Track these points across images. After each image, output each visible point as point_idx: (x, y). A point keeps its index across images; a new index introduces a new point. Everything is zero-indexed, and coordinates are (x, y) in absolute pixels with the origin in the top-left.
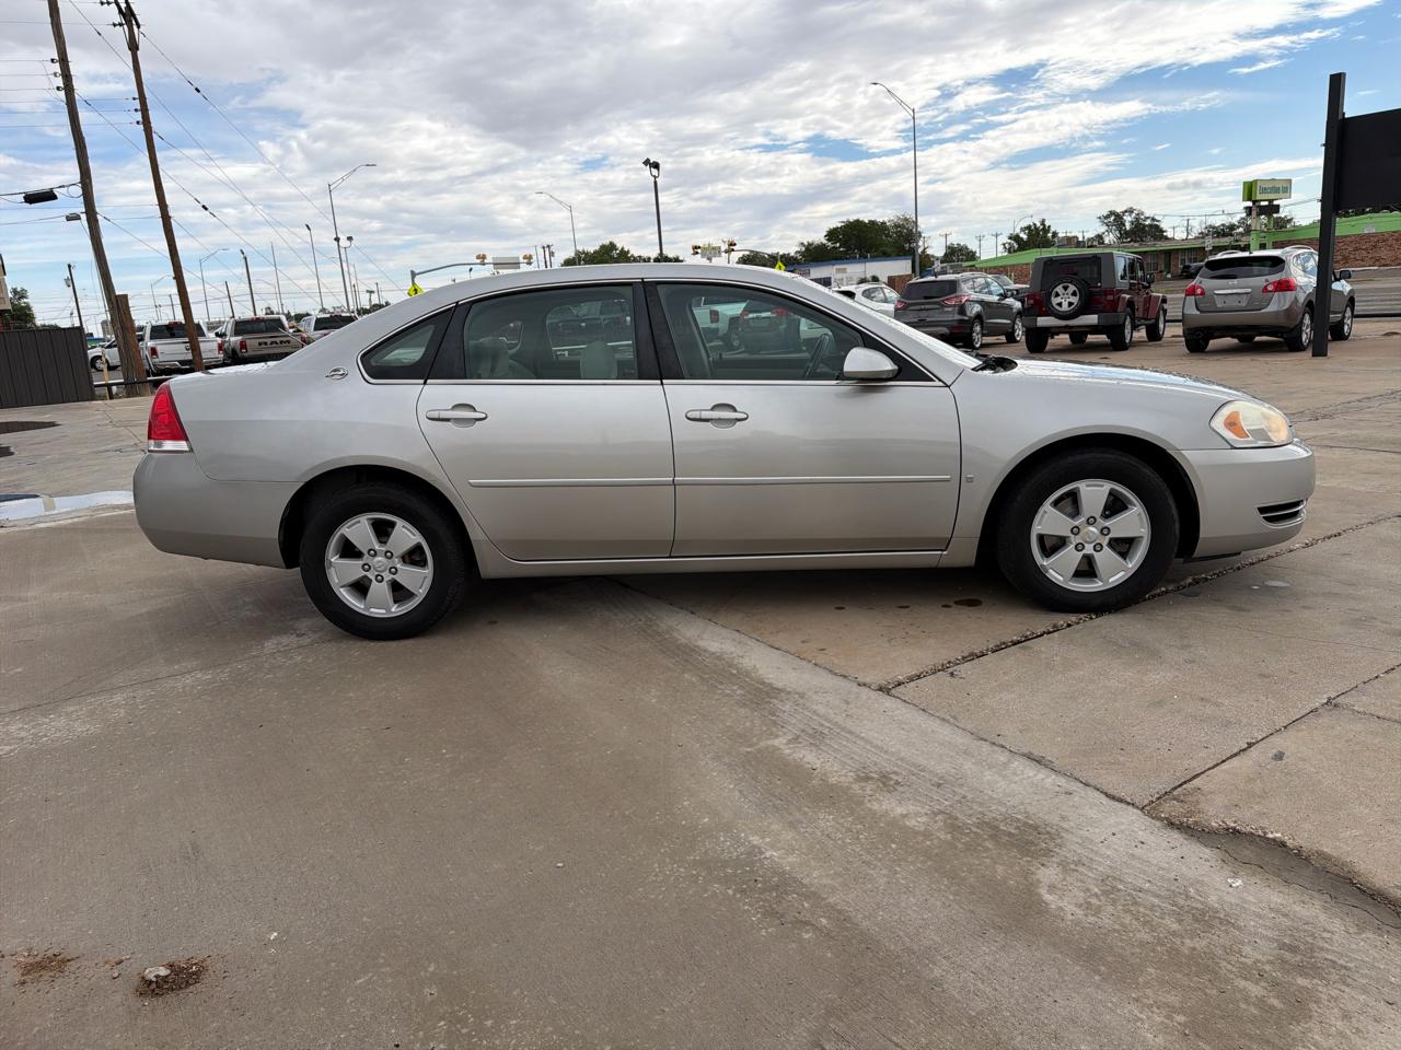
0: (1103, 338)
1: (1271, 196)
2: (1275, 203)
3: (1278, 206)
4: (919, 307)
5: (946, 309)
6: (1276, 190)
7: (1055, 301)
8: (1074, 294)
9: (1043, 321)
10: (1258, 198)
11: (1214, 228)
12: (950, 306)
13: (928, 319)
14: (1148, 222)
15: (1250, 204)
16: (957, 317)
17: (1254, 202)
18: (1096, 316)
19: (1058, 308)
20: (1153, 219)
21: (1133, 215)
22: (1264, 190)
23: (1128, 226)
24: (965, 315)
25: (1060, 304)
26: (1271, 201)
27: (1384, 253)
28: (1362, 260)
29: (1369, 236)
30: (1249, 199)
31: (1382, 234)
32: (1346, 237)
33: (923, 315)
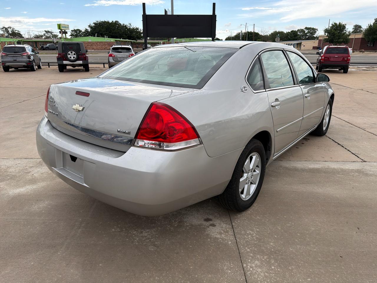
0: (82, 68)
1: (65, 29)
2: (66, 31)
3: (67, 32)
4: (12, 56)
5: (24, 57)
6: (66, 27)
7: (69, 56)
8: (74, 54)
9: (65, 62)
10: (62, 29)
11: (37, 35)
12: (25, 56)
13: (17, 60)
14: (17, 32)
15: (60, 30)
16: (28, 60)
17: (61, 30)
18: (82, 61)
19: (70, 58)
20: (18, 31)
21: (11, 29)
22: (63, 27)
23: (10, 32)
24: (30, 59)
25: (71, 57)
26: (65, 30)
27: (94, 47)
28: (90, 48)
29: (90, 42)
30: (60, 29)
31: (93, 42)
32: (85, 42)
33: (15, 58)
